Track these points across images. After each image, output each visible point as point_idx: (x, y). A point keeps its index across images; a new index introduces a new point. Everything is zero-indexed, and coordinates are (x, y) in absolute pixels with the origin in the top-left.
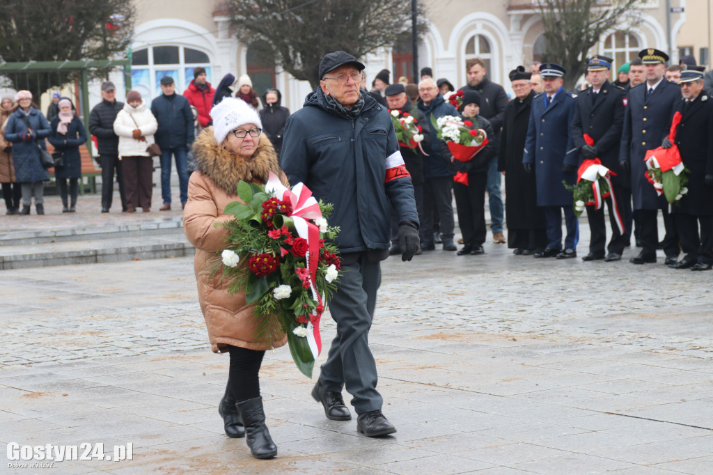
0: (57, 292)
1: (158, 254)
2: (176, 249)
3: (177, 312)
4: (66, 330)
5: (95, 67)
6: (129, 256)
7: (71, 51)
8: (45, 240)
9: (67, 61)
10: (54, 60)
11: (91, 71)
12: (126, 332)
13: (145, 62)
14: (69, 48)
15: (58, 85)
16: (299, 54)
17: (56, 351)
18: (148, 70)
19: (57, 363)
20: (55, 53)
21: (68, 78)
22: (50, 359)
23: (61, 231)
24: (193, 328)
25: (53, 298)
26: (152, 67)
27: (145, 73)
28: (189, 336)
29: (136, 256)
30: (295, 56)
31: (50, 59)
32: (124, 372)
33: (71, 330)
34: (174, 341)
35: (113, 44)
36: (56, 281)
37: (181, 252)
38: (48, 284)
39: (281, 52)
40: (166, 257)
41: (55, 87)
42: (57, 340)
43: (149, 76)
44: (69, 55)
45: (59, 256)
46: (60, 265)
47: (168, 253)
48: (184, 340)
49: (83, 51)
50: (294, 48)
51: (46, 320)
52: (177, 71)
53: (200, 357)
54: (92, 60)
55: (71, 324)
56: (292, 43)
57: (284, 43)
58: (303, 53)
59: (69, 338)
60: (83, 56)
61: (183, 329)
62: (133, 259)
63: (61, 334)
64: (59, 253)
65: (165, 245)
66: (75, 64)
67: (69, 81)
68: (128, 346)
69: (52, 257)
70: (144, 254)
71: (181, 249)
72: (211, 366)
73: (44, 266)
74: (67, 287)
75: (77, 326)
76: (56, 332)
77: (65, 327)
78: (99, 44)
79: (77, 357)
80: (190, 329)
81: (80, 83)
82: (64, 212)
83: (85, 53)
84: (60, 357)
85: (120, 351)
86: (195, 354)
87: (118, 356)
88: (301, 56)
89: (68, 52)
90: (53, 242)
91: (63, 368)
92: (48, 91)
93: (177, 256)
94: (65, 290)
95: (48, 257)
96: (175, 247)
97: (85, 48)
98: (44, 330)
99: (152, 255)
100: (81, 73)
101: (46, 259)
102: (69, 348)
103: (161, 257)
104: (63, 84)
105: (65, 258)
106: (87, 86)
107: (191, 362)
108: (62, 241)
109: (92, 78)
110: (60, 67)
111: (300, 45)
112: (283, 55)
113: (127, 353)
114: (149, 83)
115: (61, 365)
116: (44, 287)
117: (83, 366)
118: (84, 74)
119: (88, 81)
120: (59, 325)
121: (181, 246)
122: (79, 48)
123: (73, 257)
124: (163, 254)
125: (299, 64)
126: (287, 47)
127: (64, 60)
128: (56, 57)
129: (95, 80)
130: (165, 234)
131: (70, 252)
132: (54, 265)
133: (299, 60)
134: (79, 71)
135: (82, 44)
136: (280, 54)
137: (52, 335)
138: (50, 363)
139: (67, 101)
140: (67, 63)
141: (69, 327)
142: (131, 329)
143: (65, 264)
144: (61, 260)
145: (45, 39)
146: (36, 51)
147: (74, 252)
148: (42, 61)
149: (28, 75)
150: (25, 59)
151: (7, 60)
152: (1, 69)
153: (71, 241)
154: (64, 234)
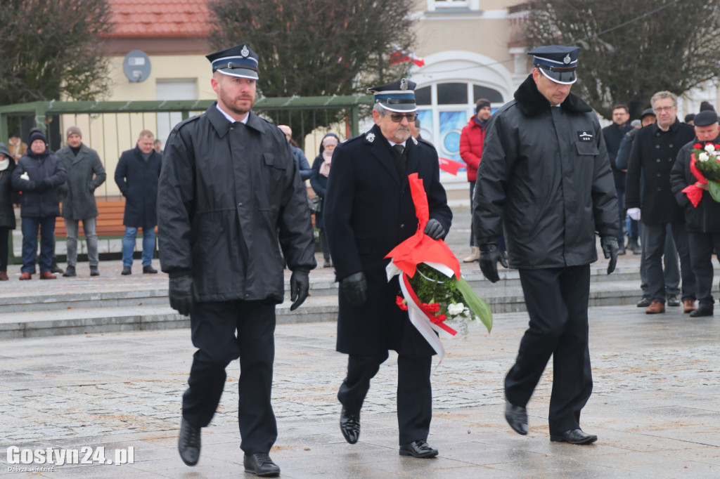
0: (308, 347)
3: (445, 369)
4: (315, 385)
5: (367, 104)
7: (340, 86)
9: (335, 96)
10: (321, 95)
11: (363, 109)
12: (382, 389)
13: (428, 102)
14: (339, 83)
15: (324, 126)
16: (608, 89)
17: (302, 406)
18: (431, 110)
19: (301, 418)
20: (322, 87)
21: (337, 116)
22: (293, 414)
23: (318, 283)
24: (460, 387)
25: (304, 354)
26: (435, 107)
27: (427, 114)
28: (456, 394)
30: (604, 92)
31: (317, 93)
32: (376, 429)
33: (321, 386)
34: (439, 399)
35: (388, 78)
36: (309, 337)
38: (300, 340)
39: (587, 86)
41: (321, 128)
42: (305, 396)
43: (432, 118)
44: (338, 90)
45: (315, 311)
46: (316, 321)
48: (450, 399)
49: (354, 86)
50: (602, 81)
51: (293, 375)
52: (465, 112)
53: (466, 416)
54: (364, 95)
55: (321, 379)
56: (601, 76)
57: (591, 75)
58: (613, 88)
59: (318, 394)
60: (355, 91)
61: (449, 387)
63: (310, 389)
64: (314, 308)
66: (344, 99)
67: (337, 120)
68: (384, 402)
69: (307, 313)
72: (478, 424)
73: (298, 322)
74: (320, 344)
75: (327, 382)
76: (304, 387)
77: (315, 382)
78: (372, 77)
79: (324, 412)
80: (457, 388)
81: (350, 123)
82: (325, 267)
83: (356, 88)
84: (305, 412)
85: (375, 408)
86: (461, 412)
87: (371, 412)
88: (611, 92)
89: (337, 87)
91: (308, 423)
92: (313, 132)
94: (319, 346)
95: (302, 312)
97: (357, 82)
98: (290, 385)
100: (351, 111)
101: (300, 314)
102: (316, 403)
104: (331, 124)
105: (321, 313)
106: (358, 125)
107: (455, 421)
108: (319, 295)
109: (363, 118)
110: (327, 103)
111: (610, 78)
112: (589, 89)
113: (382, 409)
114: (432, 126)
115: (306, 420)
116: (294, 343)
117: (330, 422)
118: (355, 111)
119: (359, 119)
120: (308, 381)
122: (349, 82)
123: (330, 313)
125: (608, 101)
126: (594, 80)
127: (332, 95)
128: (323, 93)
129: (366, 119)
131: (327, 307)
132: (309, 321)
133: (608, 96)
134: (350, 109)
135: (354, 76)
136: (586, 89)
137: (298, 390)
138: (293, 418)
139: (333, 138)
140: (334, 99)
141: (319, 382)
142: (389, 386)
143: (321, 321)
144: (318, 315)
145: (311, 72)
146: (300, 85)
147: (332, 307)
148: (307, 95)
149: (290, 113)
150: (288, 95)
151: (267, 96)
152: (260, 105)
153: (330, 295)
154: (321, 287)
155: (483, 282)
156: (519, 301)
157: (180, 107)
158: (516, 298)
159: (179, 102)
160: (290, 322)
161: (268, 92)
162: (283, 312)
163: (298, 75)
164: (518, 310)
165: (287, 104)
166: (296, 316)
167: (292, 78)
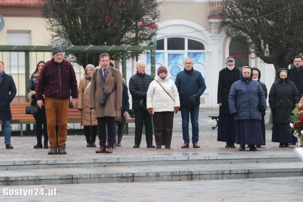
1: (174, 177)
2: (186, 175)
5: (131, 50)
6: (155, 178)
8: (99, 165)
16: (267, 46)
20: (105, 40)
23: (110, 159)
29: (160, 178)
30: (265, 47)
31: (102, 44)
37: (190, 177)
40: (180, 180)
45: (109, 176)
46: (109, 182)
47: (182, 177)
49: (124, 39)
54: (130, 46)
56: (264, 38)
60: (124, 42)
62: (157, 180)
64: (109, 174)
65: (180, 172)
66: (118, 48)
69: (104, 177)
70: (165, 177)
71: (189, 175)
78: (133, 35)
90: (105, 166)
93: (188, 180)
95: (102, 176)
96: (186, 174)
97: (125, 37)
99: (171, 179)
101: (100, 178)
103: (176, 180)
105: (113, 177)
106: (126, 63)
108: (111, 166)
109: (129, 58)
110: (109, 50)
119: (126, 59)
121: (190, 173)
122: (121, 37)
123: (118, 177)
124: (178, 178)
125: (267, 53)
126: (259, 40)
127: (111, 45)
128: (106, 43)
130: (179, 164)
131: (116, 174)
132: (106, 182)
133: (268, 50)
134: (121, 53)
135: (124, 34)
140: (114, 47)
144: (110, 178)
145: (100, 31)
146: (93, 39)
147: (119, 174)
148: (97, 45)
149: (87, 54)
150: (86, 44)
151: (75, 44)
152: (71, 50)
153: (117, 166)
154: (112, 161)
155: (204, 161)
156: (226, 173)
157: (25, 49)
158: (224, 171)
159: (24, 47)
160: (95, 182)
161: (75, 42)
162: (91, 176)
163: (92, 33)
164: (225, 178)
165: (86, 49)
166: (98, 179)
167: (89, 34)
